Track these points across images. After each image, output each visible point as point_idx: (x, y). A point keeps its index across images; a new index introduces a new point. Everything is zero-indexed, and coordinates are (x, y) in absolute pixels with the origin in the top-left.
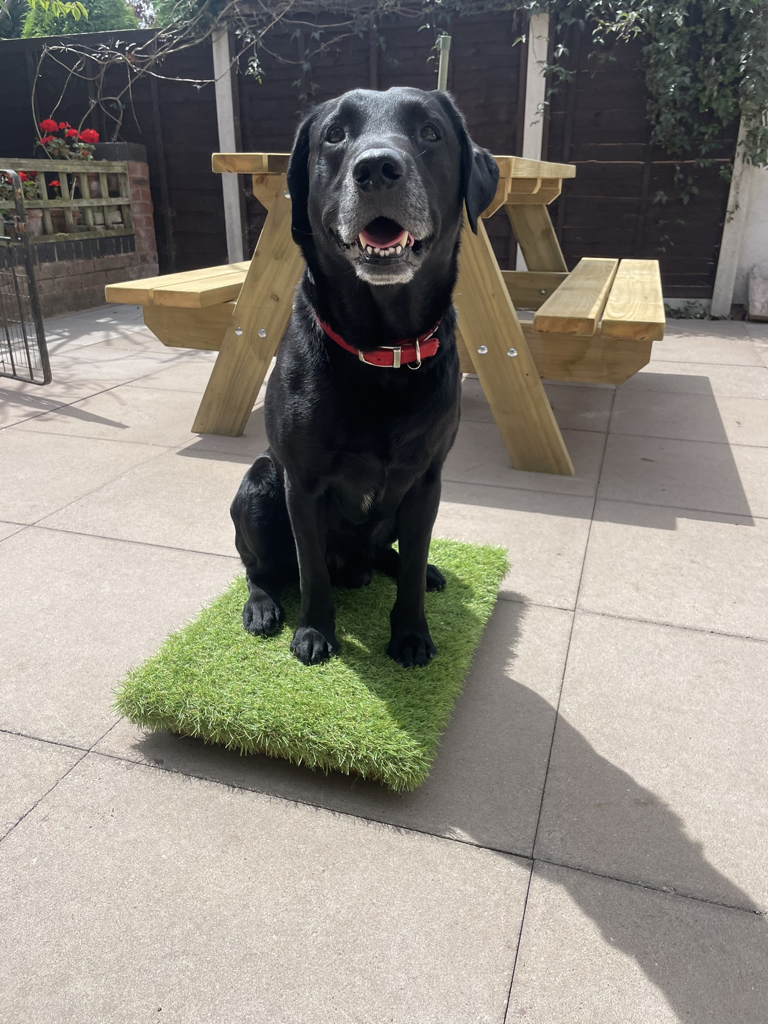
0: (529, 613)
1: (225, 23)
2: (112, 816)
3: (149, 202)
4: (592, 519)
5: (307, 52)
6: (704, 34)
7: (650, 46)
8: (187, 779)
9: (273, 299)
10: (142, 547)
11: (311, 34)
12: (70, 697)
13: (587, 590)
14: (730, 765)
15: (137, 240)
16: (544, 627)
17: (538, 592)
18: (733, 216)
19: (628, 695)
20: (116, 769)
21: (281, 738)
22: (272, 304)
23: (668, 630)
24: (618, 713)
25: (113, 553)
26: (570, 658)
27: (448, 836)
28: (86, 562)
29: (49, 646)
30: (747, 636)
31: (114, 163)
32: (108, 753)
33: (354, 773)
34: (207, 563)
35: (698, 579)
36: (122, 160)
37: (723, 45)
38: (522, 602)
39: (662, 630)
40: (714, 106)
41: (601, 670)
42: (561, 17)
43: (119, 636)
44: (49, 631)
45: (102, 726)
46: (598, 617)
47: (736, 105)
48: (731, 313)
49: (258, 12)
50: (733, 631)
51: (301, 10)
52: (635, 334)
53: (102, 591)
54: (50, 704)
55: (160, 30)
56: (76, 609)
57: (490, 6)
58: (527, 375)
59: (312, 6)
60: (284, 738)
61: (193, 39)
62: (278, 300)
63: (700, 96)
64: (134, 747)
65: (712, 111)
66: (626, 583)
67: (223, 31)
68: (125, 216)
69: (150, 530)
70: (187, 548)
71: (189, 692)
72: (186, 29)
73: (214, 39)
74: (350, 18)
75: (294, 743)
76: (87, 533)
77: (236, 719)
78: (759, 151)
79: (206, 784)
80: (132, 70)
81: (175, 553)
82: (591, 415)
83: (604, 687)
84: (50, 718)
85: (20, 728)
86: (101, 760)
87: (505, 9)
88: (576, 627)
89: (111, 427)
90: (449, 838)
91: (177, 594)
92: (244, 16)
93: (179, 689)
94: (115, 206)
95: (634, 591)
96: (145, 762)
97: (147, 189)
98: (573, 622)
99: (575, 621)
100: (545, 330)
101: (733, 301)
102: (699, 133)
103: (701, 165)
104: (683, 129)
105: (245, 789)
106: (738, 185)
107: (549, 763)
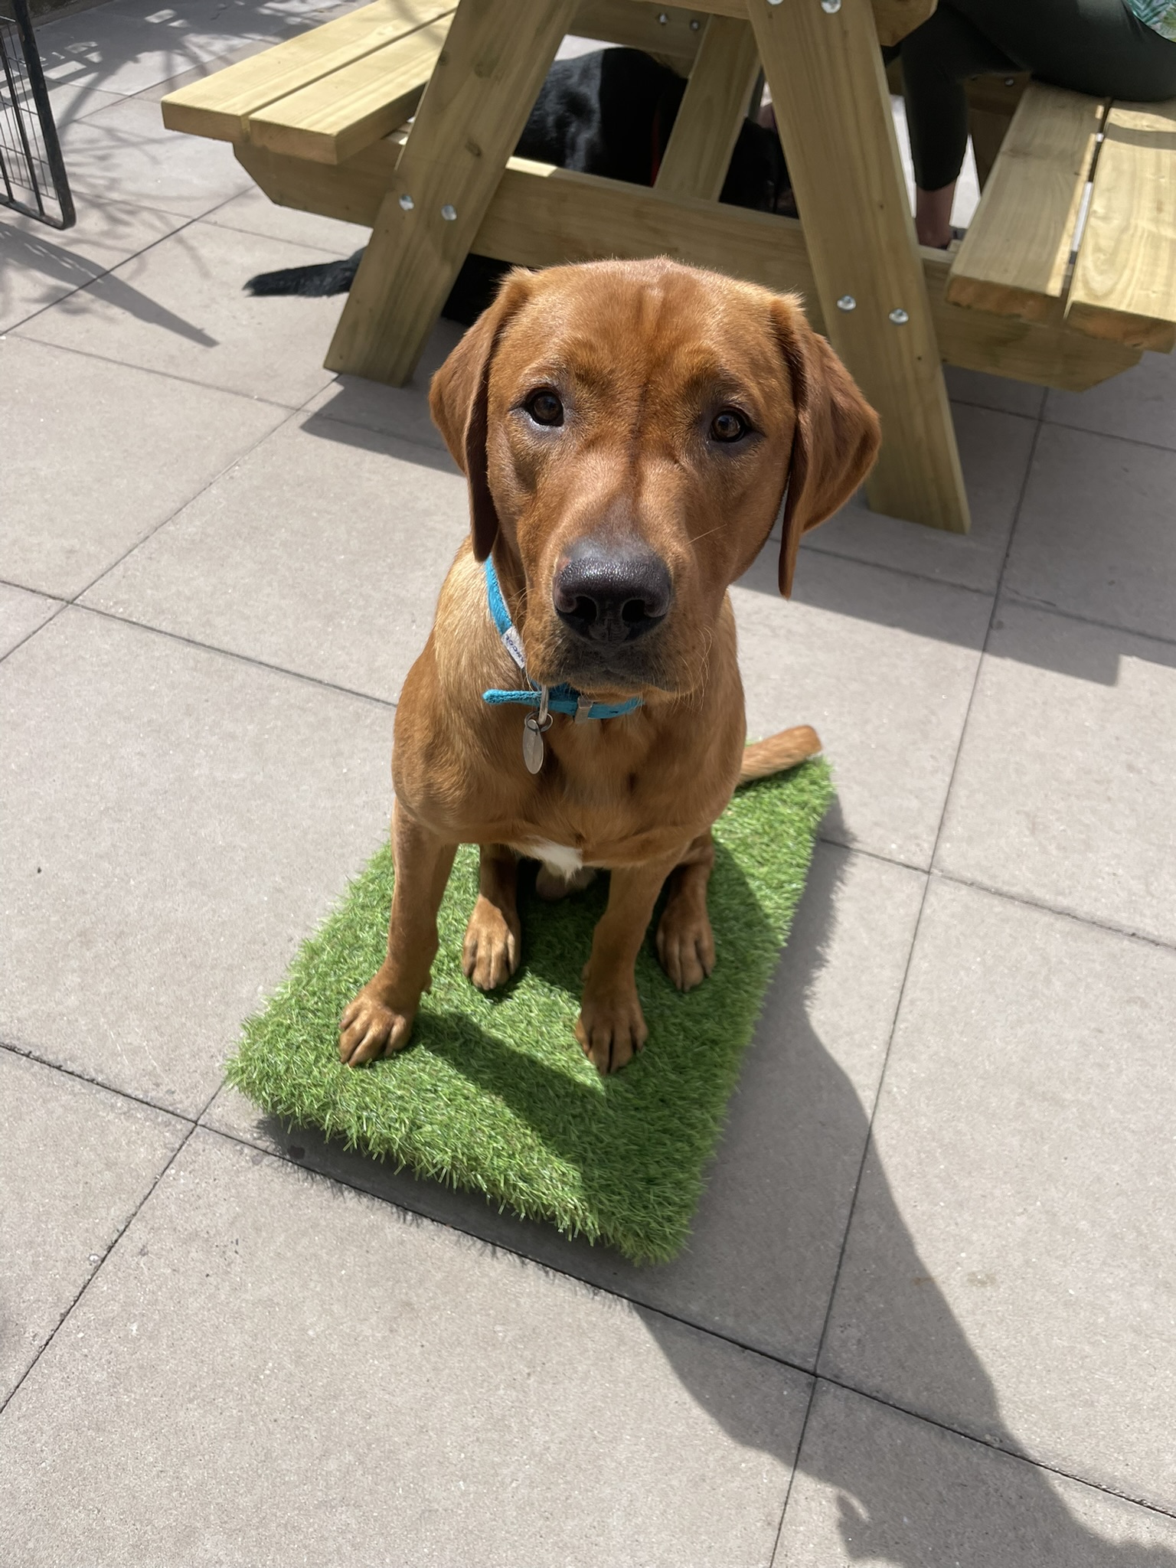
0: (853, 869)
2: (236, 1252)
8: (339, 1190)
9: (470, 150)
20: (238, 1163)
22: (466, 160)
23: (1066, 926)
25: (208, 681)
28: (166, 700)
29: (123, 893)
32: (223, 1129)
38: (846, 846)
39: (1058, 924)
41: (954, 1007)
43: (228, 879)
44: (120, 859)
46: (964, 891)
50: (1166, 936)
52: (1127, 334)
53: (197, 772)
54: (133, 1020)
56: (158, 811)
58: (920, 359)
62: (479, 154)
66: (1018, 812)
69: (265, 627)
79: (366, 1201)
83: (954, 1045)
84: (135, 1051)
85: (94, 1069)
86: (215, 1143)
91: (313, 789)
96: (277, 1153)
98: (924, 898)
99: (928, 896)
100: (964, 303)
105: (421, 1215)
107: (856, 1196)
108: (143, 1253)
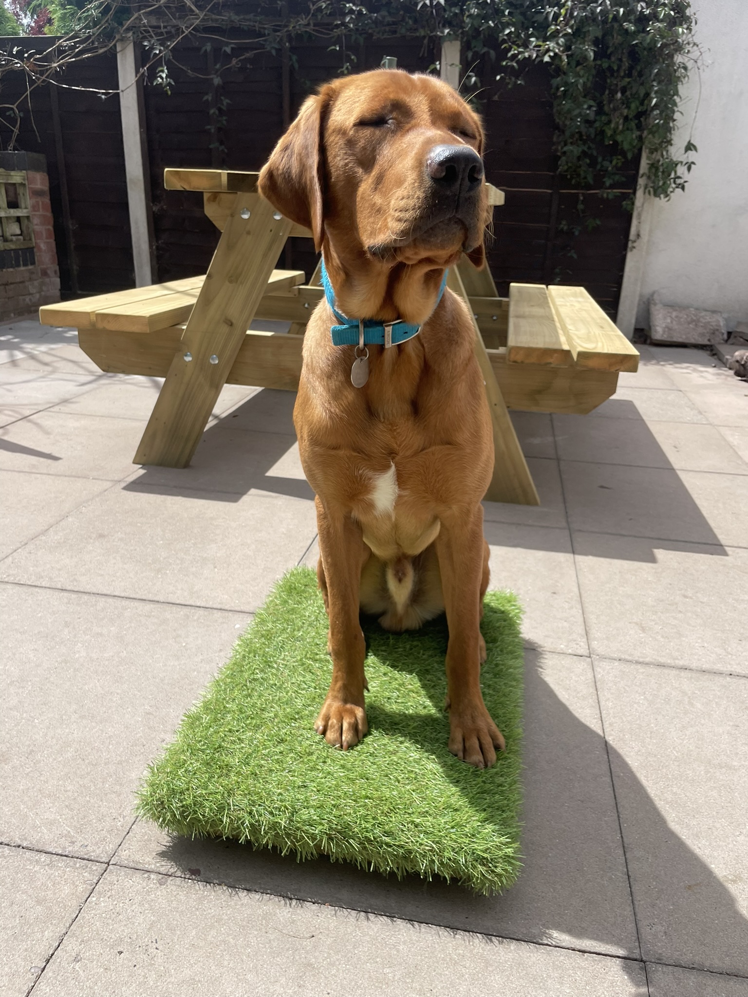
0: (546, 661)
1: (130, 34)
2: (157, 948)
3: (49, 214)
4: (574, 553)
5: (218, 66)
6: (610, 68)
8: (234, 893)
9: (227, 323)
10: (111, 600)
11: (221, 49)
12: (70, 794)
13: (595, 633)
15: (37, 254)
16: (566, 678)
17: (547, 636)
18: (635, 245)
19: (675, 752)
20: (147, 886)
21: (347, 841)
22: (225, 329)
23: (688, 674)
24: (673, 775)
25: (79, 609)
26: (604, 712)
27: (546, 942)
28: (50, 620)
29: (30, 728)
31: (12, 173)
32: (131, 864)
33: (438, 878)
34: (187, 617)
35: (697, 615)
36: (21, 170)
37: (628, 80)
38: (534, 650)
39: (682, 674)
40: (619, 138)
41: (639, 724)
42: (472, 45)
43: (110, 711)
44: (26, 709)
45: (117, 830)
46: (616, 663)
47: (640, 139)
48: (634, 335)
49: (165, 24)
51: (211, 24)
52: (611, 365)
53: (77, 655)
54: (47, 804)
55: (60, 38)
56: (52, 679)
57: (403, 31)
58: (495, 405)
59: (223, 20)
60: (351, 841)
61: (96, 48)
62: (231, 324)
63: (606, 128)
64: (163, 855)
65: (616, 143)
66: (630, 623)
67: (128, 42)
68: (24, 228)
69: (115, 579)
71: (230, 790)
72: (89, 37)
73: (118, 49)
74: (263, 35)
75: (363, 845)
76: (44, 585)
77: (292, 821)
78: (661, 183)
79: (257, 897)
80: (30, 77)
81: (149, 607)
82: (536, 441)
83: (649, 745)
84: (52, 823)
85: (19, 838)
86: (126, 875)
87: (417, 34)
88: (599, 676)
89: (42, 459)
90: (547, 945)
91: (164, 656)
92: (151, 27)
93: (217, 786)
94: (14, 217)
95: (640, 632)
96: (179, 874)
97: (47, 200)
98: (593, 670)
99: (595, 669)
100: (519, 361)
101: (635, 326)
102: (602, 166)
103: (605, 195)
104: (588, 161)
105: (304, 901)
106: (639, 215)
107: (623, 841)
108: (77, 959)
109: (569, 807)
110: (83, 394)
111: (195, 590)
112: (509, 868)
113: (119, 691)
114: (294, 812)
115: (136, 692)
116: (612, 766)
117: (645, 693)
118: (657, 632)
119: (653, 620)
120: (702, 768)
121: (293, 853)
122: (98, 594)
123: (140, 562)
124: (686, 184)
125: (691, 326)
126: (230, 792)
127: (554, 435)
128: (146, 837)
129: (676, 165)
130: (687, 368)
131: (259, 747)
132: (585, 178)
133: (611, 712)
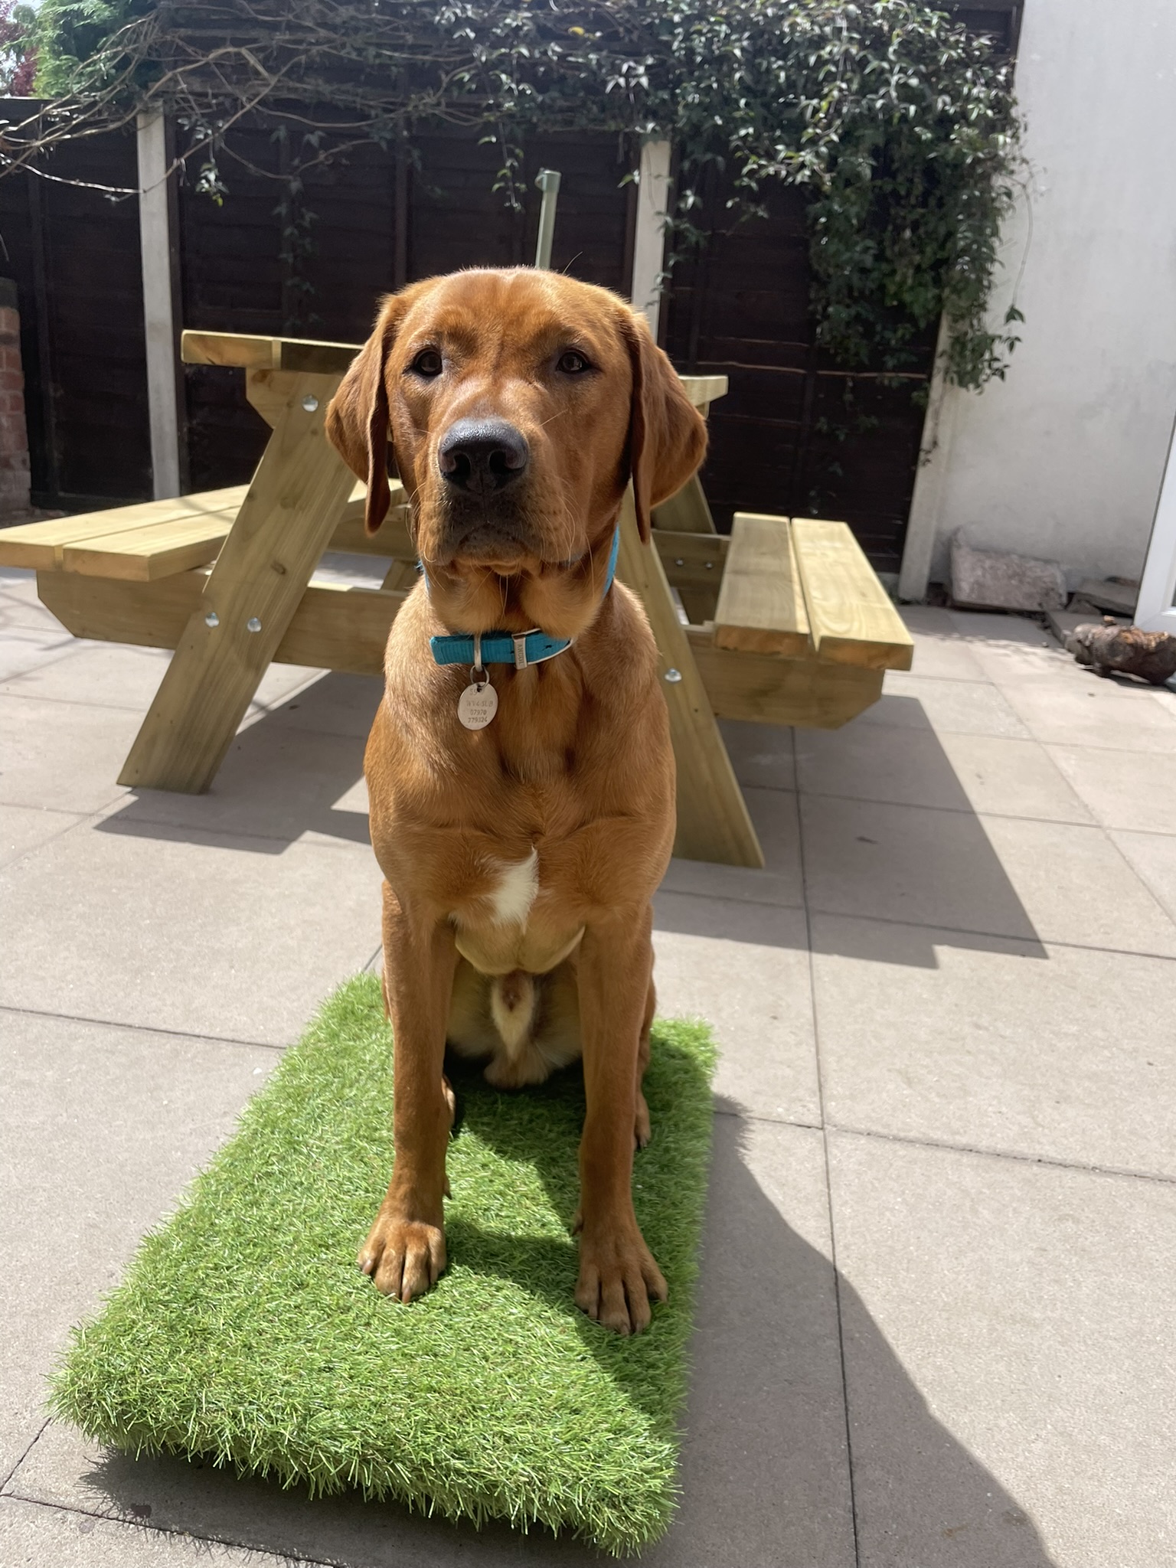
0: (752, 1136)
1: (160, 102)
3: (18, 373)
4: (810, 948)
5: (296, 162)
6: (895, 193)
7: (818, 205)
8: (204, 1548)
9: (276, 570)
10: (52, 1022)
11: (303, 135)
13: (833, 1087)
14: (1131, 1425)
16: (783, 1165)
17: (757, 1092)
18: (930, 457)
19: (943, 1295)
20: (59, 1534)
21: (393, 1466)
22: (272, 579)
23: (973, 1159)
24: (938, 1336)
26: (837, 1225)
30: (1092, 1165)
32: (37, 1496)
33: (538, 1528)
34: (176, 1053)
35: (994, 1059)
37: (921, 211)
38: (735, 1115)
39: (965, 1159)
40: (907, 297)
41: (890, 1247)
42: (689, 149)
43: (28, 1221)
45: (19, 1433)
46: (863, 1141)
47: (939, 300)
48: (927, 595)
49: (215, 91)
50: (1070, 1158)
51: (285, 95)
52: (871, 659)
55: (48, 102)
57: (584, 121)
58: (696, 711)
59: (305, 90)
60: (399, 1466)
61: (105, 121)
62: (284, 572)
63: (887, 281)
64: (91, 1479)
65: (902, 305)
66: (889, 1070)
67: (156, 115)
69: (63, 985)
70: (136, 1022)
71: (204, 1375)
72: (93, 104)
73: (140, 124)
74: (367, 117)
75: (417, 1473)
77: (303, 1430)
78: (969, 367)
79: (242, 1555)
81: (114, 1035)
82: (765, 760)
83: (904, 1282)
86: (26, 1513)
87: (606, 128)
88: (833, 1162)
91: (129, 1123)
92: (192, 94)
93: (183, 1369)
95: (905, 1086)
96: (114, 1513)
97: (15, 351)
98: (826, 1151)
99: (829, 1149)
100: (731, 647)
101: (930, 578)
102: (883, 337)
103: (886, 382)
104: (861, 329)
105: (319, 1563)
106: (937, 413)
107: (850, 1452)
109: (768, 1393)
110: (50, 664)
111: (194, 1006)
112: (656, 1513)
113: (48, 1186)
114: (309, 1414)
115: (76, 1188)
116: (843, 1319)
117: (903, 1193)
118: (931, 1087)
119: (927, 1067)
120: (985, 1323)
121: (303, 1483)
122: (32, 1012)
123: (108, 956)
124: (1006, 370)
125: (1013, 582)
126: (203, 1379)
127: (794, 752)
128: (66, 1448)
129: (993, 340)
130: (1005, 647)
131: (260, 1296)
132: (857, 354)
133: (849, 1225)
